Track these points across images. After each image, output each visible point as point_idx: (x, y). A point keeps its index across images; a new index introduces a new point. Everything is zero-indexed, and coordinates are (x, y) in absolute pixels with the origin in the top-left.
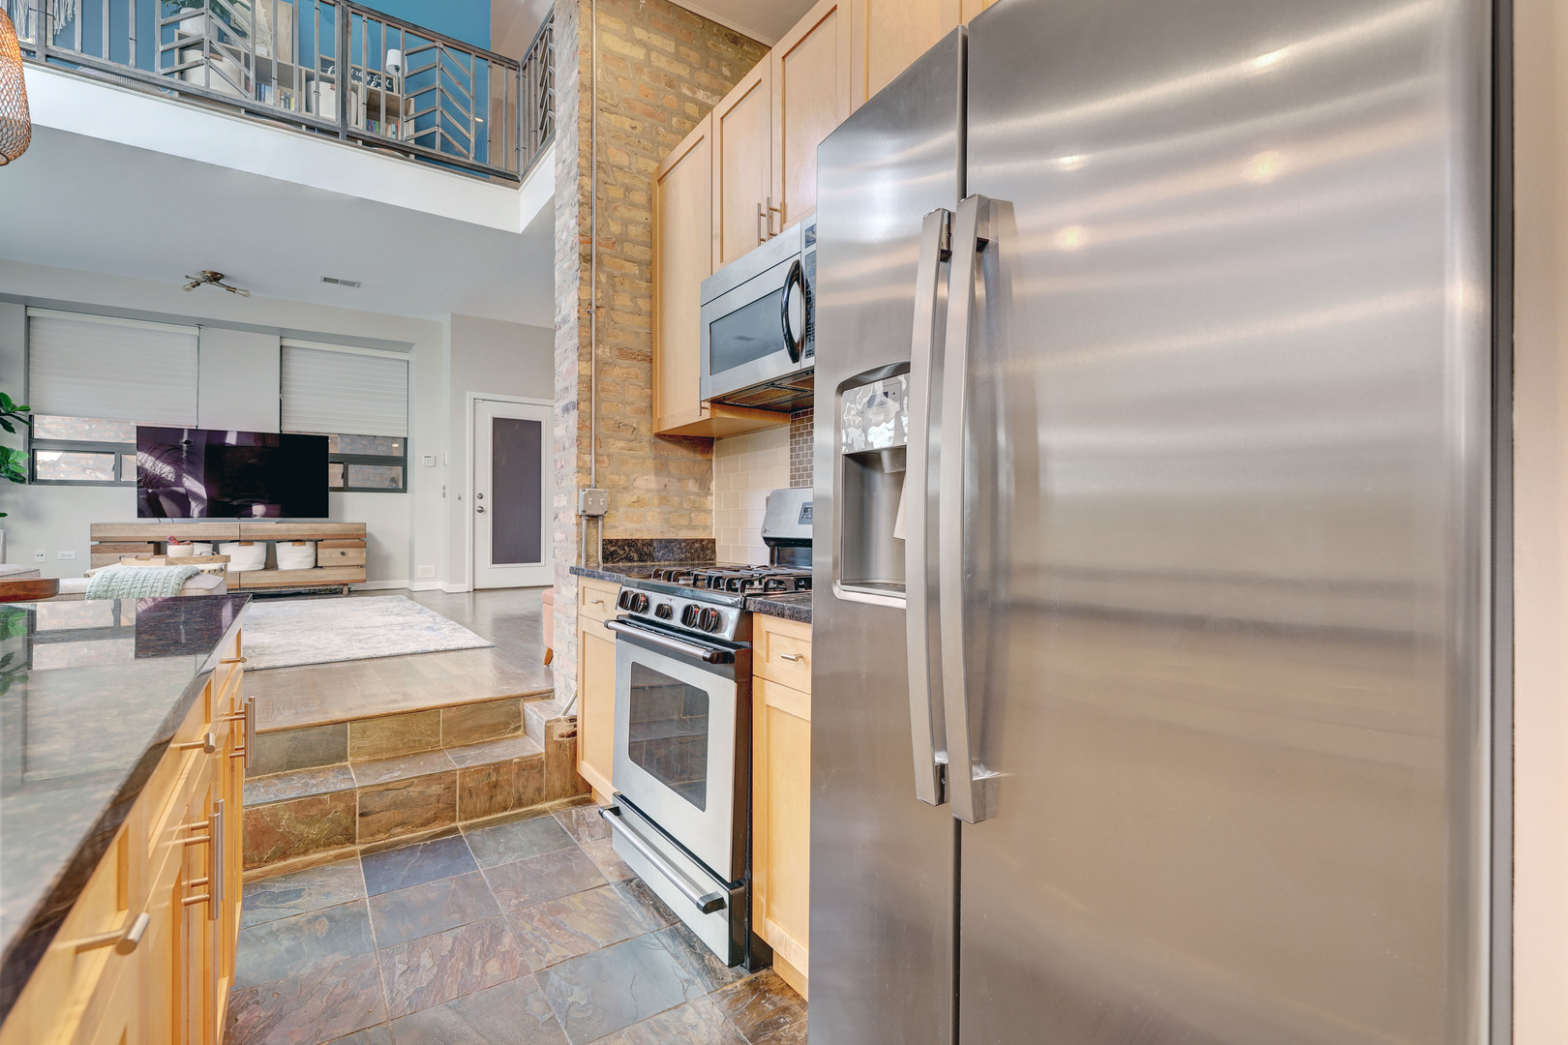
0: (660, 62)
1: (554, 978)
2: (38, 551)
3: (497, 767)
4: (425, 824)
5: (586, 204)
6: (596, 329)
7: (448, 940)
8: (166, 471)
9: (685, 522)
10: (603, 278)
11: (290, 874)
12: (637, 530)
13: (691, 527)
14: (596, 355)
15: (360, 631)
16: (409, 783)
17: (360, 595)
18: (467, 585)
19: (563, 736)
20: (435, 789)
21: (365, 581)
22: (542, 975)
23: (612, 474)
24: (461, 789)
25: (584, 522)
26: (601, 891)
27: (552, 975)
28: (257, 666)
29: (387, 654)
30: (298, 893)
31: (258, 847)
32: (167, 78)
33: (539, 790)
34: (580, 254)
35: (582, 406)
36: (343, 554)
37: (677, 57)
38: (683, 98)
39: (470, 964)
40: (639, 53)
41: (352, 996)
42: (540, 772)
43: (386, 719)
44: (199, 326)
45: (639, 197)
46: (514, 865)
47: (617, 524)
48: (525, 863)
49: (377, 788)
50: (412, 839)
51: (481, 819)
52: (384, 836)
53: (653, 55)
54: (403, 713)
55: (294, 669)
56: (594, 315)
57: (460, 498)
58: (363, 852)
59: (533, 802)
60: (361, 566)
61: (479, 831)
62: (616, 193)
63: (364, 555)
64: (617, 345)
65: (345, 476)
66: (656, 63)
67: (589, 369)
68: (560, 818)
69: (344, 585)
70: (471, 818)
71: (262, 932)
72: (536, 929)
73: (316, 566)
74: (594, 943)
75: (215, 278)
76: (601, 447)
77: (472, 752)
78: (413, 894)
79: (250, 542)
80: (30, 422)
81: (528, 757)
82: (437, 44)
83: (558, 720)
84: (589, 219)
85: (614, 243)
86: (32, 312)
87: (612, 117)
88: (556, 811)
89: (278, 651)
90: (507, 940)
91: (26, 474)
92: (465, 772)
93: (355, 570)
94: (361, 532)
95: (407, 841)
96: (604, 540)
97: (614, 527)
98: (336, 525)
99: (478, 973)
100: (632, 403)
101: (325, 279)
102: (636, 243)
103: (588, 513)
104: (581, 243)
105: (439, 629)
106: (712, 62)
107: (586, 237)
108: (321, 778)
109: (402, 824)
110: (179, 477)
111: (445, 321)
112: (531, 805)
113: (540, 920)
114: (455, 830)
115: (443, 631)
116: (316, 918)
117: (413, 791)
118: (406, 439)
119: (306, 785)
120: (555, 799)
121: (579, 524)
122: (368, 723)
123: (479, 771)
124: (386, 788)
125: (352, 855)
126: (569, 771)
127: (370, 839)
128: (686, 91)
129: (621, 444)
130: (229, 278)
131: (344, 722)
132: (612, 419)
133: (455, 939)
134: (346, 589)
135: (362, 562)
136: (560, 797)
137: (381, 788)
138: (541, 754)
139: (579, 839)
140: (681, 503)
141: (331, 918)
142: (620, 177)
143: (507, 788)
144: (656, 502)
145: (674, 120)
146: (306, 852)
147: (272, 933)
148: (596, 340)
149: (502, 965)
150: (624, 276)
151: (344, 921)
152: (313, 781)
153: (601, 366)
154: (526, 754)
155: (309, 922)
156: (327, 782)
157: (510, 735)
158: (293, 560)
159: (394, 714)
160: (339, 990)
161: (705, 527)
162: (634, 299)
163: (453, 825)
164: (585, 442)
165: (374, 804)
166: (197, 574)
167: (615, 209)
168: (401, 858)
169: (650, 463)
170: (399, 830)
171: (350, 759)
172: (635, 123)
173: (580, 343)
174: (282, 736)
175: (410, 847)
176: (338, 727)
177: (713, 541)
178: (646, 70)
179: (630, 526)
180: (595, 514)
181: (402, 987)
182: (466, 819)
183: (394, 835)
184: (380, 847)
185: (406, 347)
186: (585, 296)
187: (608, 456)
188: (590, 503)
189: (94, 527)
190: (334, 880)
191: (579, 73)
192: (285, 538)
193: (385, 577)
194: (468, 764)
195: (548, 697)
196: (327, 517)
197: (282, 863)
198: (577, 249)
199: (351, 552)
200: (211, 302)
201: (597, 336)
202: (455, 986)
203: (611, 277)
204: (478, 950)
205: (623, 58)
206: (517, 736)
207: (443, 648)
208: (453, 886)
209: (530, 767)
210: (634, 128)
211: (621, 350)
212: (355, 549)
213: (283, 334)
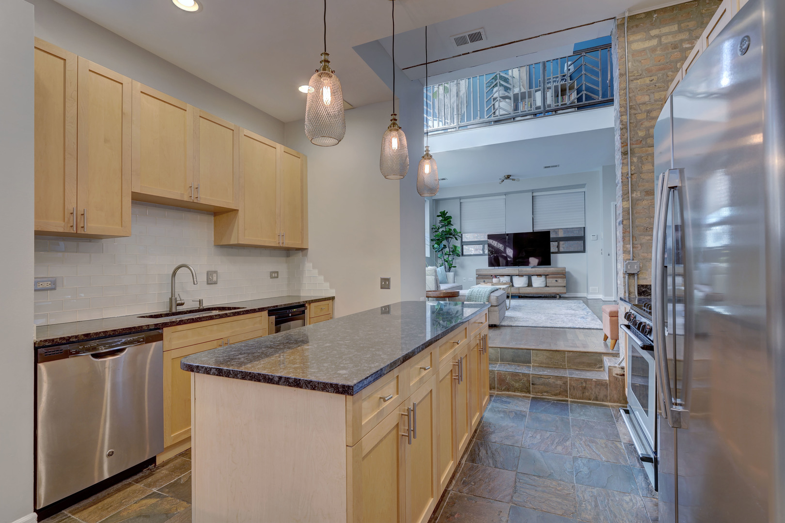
0: (668, 39)
1: (579, 462)
2: (464, 278)
3: (586, 380)
4: (555, 395)
5: (624, 128)
6: (631, 184)
7: (548, 434)
8: (500, 246)
10: (635, 160)
11: (509, 396)
14: (631, 197)
15: (554, 315)
16: (549, 377)
17: (564, 299)
18: (613, 297)
19: (618, 375)
20: (559, 382)
21: (565, 293)
22: (575, 459)
23: (643, 253)
24: (570, 385)
25: (627, 277)
26: (617, 443)
27: (579, 460)
28: (512, 325)
29: (558, 326)
30: (509, 403)
31: (501, 385)
32: (488, 119)
33: (606, 396)
34: (622, 152)
35: (624, 223)
36: (556, 281)
37: (679, 31)
39: (552, 444)
40: (654, 42)
41: (514, 436)
42: (607, 388)
43: (545, 352)
44: (505, 195)
46: (584, 420)
47: (647, 277)
48: (588, 421)
49: (537, 376)
50: (550, 399)
51: (579, 400)
52: (539, 394)
53: (663, 38)
54: (551, 350)
55: (525, 328)
56: (630, 179)
57: (609, 255)
58: (532, 398)
59: (603, 401)
60: (564, 287)
61: (576, 405)
62: (642, 116)
63: (565, 282)
64: (644, 190)
65: (558, 247)
66: (665, 41)
67: (627, 205)
68: (613, 411)
69: (557, 294)
70: (575, 399)
71: (496, 410)
72: (581, 444)
73: (546, 286)
74: (601, 459)
75: (508, 177)
76: (636, 240)
77: (577, 372)
78: (543, 416)
79: (522, 276)
80: (462, 237)
81: (600, 380)
82: (582, 55)
83: (615, 367)
84: (626, 134)
85: (641, 141)
86: (462, 201)
87: (638, 81)
88: (613, 407)
89: (521, 320)
90: (568, 443)
91: (460, 254)
92: (571, 379)
93: (561, 288)
94: (564, 272)
95: (548, 399)
96: (638, 285)
97: (643, 279)
98: (553, 269)
99: (553, 448)
101: (545, 167)
103: (628, 272)
104: (622, 147)
105: (586, 318)
107: (624, 144)
108: (521, 367)
109: (547, 392)
110: (505, 249)
111: (600, 169)
112: (602, 401)
113: (584, 442)
114: (567, 401)
115: (587, 320)
116: (512, 412)
117: (551, 381)
118: (584, 228)
119: (516, 368)
120: (614, 402)
121: (624, 278)
122: (538, 352)
123: (577, 380)
124: (540, 377)
125: (529, 397)
126: (621, 392)
127: (536, 394)
130: (513, 176)
131: (530, 349)
132: (642, 226)
133: (551, 435)
134: (558, 296)
135: (565, 285)
136: (617, 402)
137: (539, 376)
138: (607, 380)
139: (617, 421)
141: (516, 413)
142: (644, 108)
143: (591, 391)
145: (678, 64)
146: (514, 391)
147: (499, 411)
148: (631, 190)
149: (563, 449)
151: (519, 416)
152: (518, 368)
153: (634, 202)
154: (599, 378)
155: (510, 412)
156: (523, 370)
157: (597, 369)
158: (538, 283)
159: (547, 350)
160: (511, 433)
163: (566, 399)
164: (627, 239)
165: (537, 381)
166: (497, 290)
167: (641, 124)
168: (543, 404)
170: (545, 394)
171: (532, 364)
172: (652, 78)
173: (623, 193)
174: (510, 350)
175: (548, 401)
176: (528, 351)
178: (659, 48)
180: (632, 273)
181: (528, 441)
182: (572, 398)
183: (544, 395)
184: (538, 398)
185: (583, 186)
186: (625, 171)
187: (641, 244)
188: (629, 268)
189: (477, 270)
190: (520, 403)
191: (619, 70)
192: (534, 274)
193: (576, 292)
194: (573, 376)
195: (616, 356)
196: (550, 265)
197: (507, 393)
198: (620, 150)
199: (560, 280)
200: (509, 185)
201: (631, 188)
202: (544, 448)
203: (640, 158)
204: (556, 441)
205: (644, 50)
206: (600, 371)
207: (582, 327)
208: (558, 419)
209: (600, 384)
210: (652, 80)
211: (646, 192)
212: (562, 279)
213: (533, 191)
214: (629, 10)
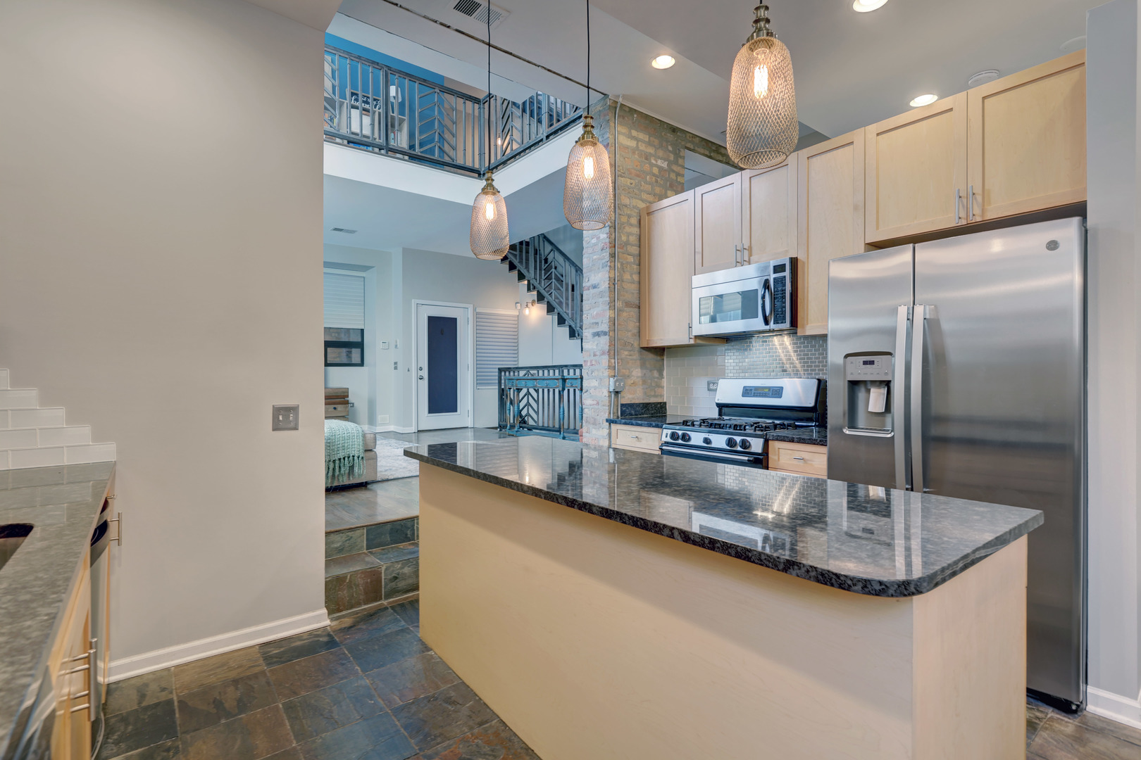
0: (642, 147)
5: (612, 227)
6: (617, 293)
9: (653, 393)
10: (619, 265)
12: (633, 398)
13: (655, 396)
14: (616, 307)
18: (413, 428)
23: (623, 369)
25: (613, 395)
34: (610, 254)
35: (611, 334)
36: (335, 408)
37: (649, 144)
38: (652, 165)
40: (633, 144)
45: (634, 221)
47: (626, 396)
53: (640, 143)
56: (615, 285)
57: (409, 370)
62: (624, 219)
63: (347, 409)
64: (625, 300)
66: (641, 148)
67: (614, 314)
76: (619, 355)
82: (436, 90)
84: (613, 235)
85: (625, 246)
87: (622, 179)
94: (344, 394)
96: (621, 404)
97: (624, 397)
100: (630, 331)
101: (335, 229)
102: (633, 245)
103: (615, 390)
104: (610, 248)
106: (664, 144)
107: (612, 244)
118: (362, 330)
121: (610, 396)
128: (653, 161)
129: (626, 353)
132: (623, 340)
140: (651, 384)
142: (626, 210)
144: (641, 383)
145: (648, 177)
148: (617, 298)
150: (627, 263)
153: (619, 312)
161: (662, 396)
162: (631, 276)
164: (612, 353)
167: (624, 228)
169: (638, 362)
172: (632, 181)
173: (610, 301)
177: (665, 403)
178: (637, 152)
179: (630, 396)
180: (618, 391)
186: (612, 276)
187: (622, 359)
188: (615, 385)
198: (608, 251)
199: (338, 407)
201: (617, 296)
203: (623, 264)
205: (627, 147)
210: (631, 184)
211: (626, 303)
212: (343, 406)
214: (624, 97)
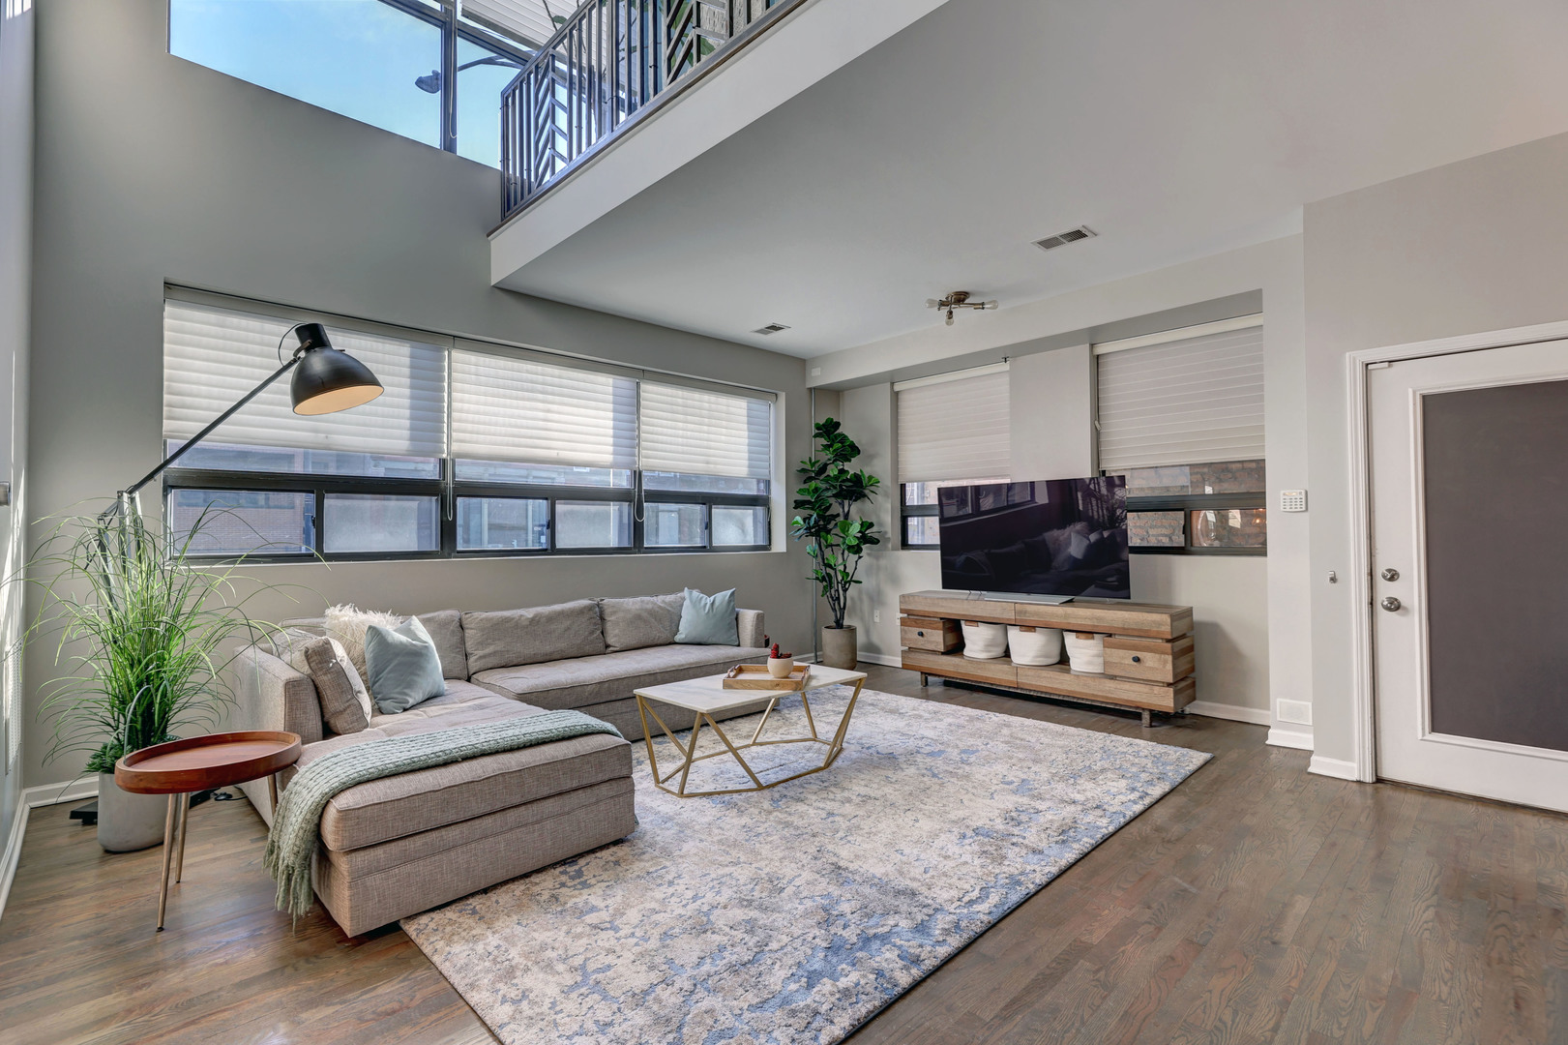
36: (1137, 660)
44: (1004, 358)
65: (1186, 529)
69: (1142, 709)
73: (1105, 673)
79: (1031, 628)
86: (897, 387)
93: (1155, 688)
94: (1163, 628)
98: (1126, 614)
101: (1042, 244)
134: (1145, 714)
158: (1085, 658)
189: (901, 599)
196: (1128, 598)
199: (1150, 660)
213: (1093, 336)
